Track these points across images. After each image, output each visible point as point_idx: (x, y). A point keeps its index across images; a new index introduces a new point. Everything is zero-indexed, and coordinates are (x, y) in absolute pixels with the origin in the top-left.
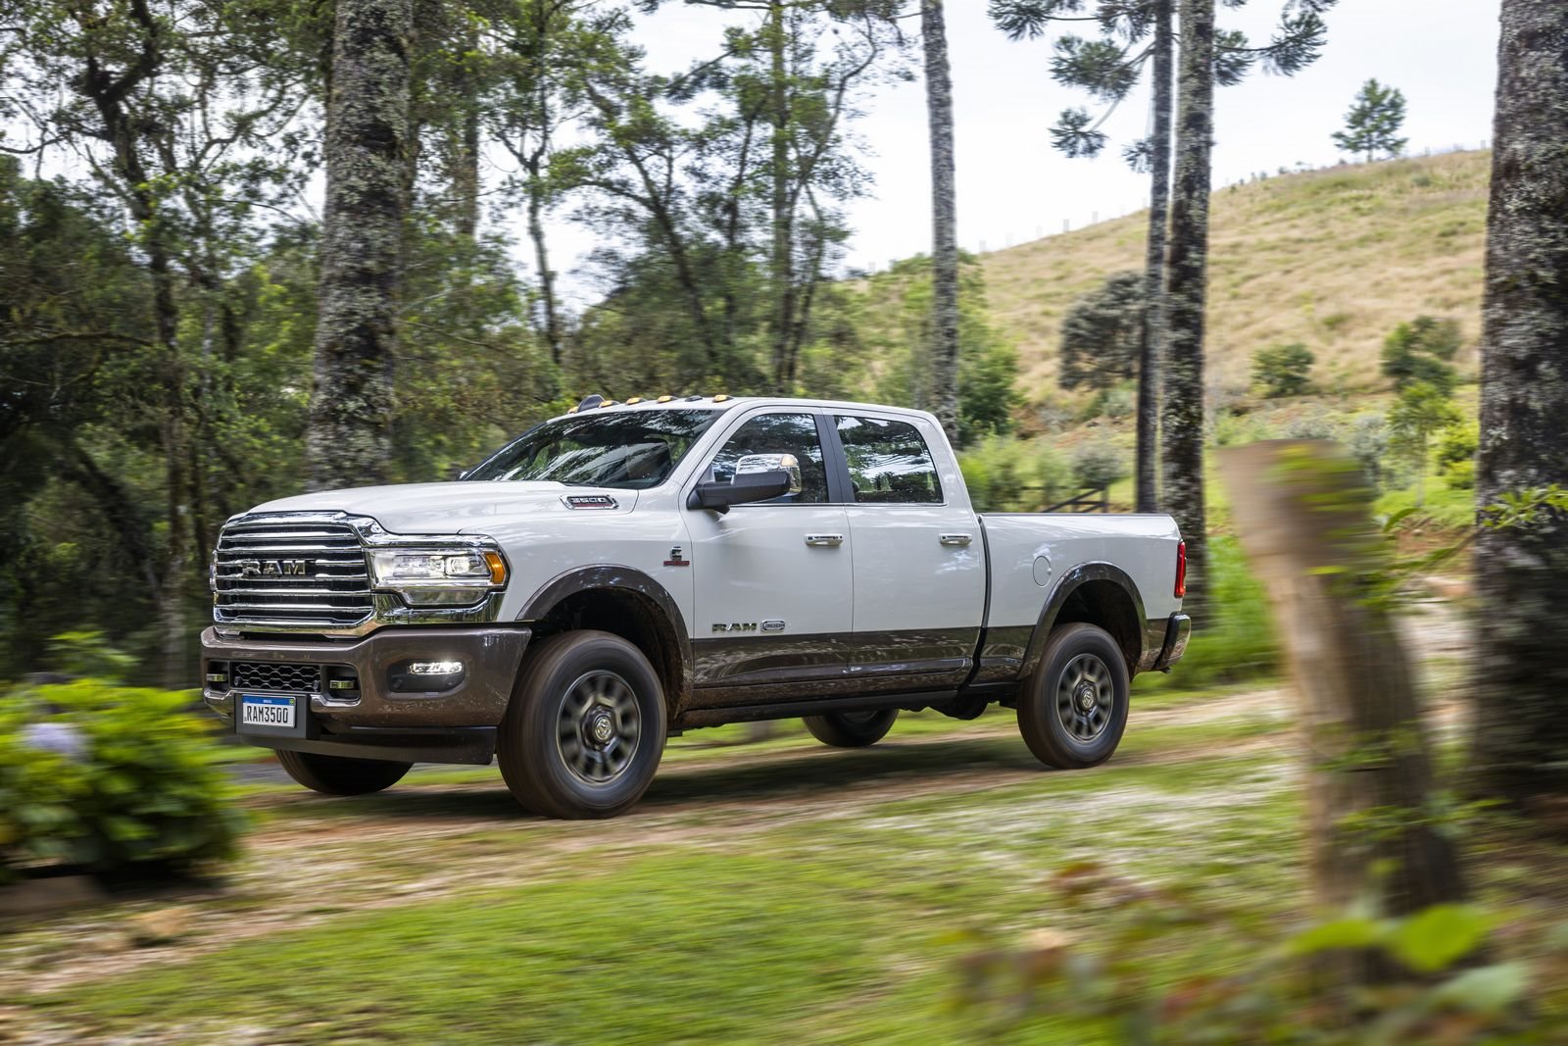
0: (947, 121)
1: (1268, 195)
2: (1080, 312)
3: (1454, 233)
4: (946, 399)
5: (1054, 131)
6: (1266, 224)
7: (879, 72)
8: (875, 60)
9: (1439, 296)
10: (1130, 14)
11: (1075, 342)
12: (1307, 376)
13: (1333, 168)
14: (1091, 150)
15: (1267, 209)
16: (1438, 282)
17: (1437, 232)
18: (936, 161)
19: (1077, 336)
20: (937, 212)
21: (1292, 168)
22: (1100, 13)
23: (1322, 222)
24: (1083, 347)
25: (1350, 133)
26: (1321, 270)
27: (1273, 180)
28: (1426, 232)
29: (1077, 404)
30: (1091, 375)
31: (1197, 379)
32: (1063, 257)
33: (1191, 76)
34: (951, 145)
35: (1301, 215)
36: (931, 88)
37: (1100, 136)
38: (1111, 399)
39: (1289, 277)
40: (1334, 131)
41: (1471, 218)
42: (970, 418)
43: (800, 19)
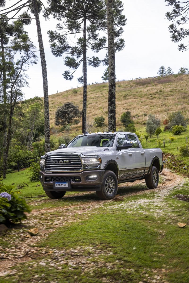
0: (46, 72)
1: (91, 88)
2: (59, 110)
3: (126, 96)
4: (47, 127)
5: (63, 75)
6: (91, 94)
7: (29, 62)
8: (29, 59)
9: (125, 108)
10: (77, 53)
11: (58, 116)
12: (104, 123)
13: (102, 83)
14: (70, 79)
15: (91, 91)
16: (125, 105)
17: (123, 96)
18: (44, 80)
19: (59, 115)
20: (44, 90)
21: (94, 83)
22: (71, 52)
23: (102, 93)
24: (60, 117)
25: (104, 77)
26: (103, 103)
27: (91, 85)
28: (121, 96)
29: (59, 128)
30: (62, 122)
31: (115, 123)
32: (52, 99)
33: (111, 66)
34: (47, 77)
35: (97, 92)
36: (42, 66)
37: (72, 76)
38: (66, 127)
39: (97, 104)
40: (102, 76)
41: (129, 93)
42: (38, 131)
43: (11, 50)
